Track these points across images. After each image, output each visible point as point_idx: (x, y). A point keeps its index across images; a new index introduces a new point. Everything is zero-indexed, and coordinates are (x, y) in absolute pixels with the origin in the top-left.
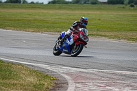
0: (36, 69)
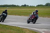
0: (32, 30)
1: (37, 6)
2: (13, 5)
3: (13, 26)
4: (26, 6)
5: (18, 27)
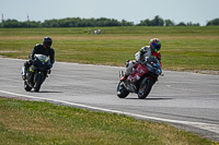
1: (209, 24)
2: (104, 19)
3: (106, 113)
4: (162, 24)
5: (124, 116)
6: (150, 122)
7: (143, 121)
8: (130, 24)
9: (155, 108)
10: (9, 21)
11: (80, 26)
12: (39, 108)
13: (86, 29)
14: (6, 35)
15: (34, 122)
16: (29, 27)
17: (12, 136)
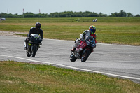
2: (88, 12)
4: (125, 16)
5: (101, 74)
6: (117, 78)
7: (113, 78)
8: (105, 16)
9: (120, 69)
10: (27, 13)
11: (72, 16)
12: (47, 69)
13: (76, 19)
14: (26, 22)
15: (43, 78)
16: (40, 17)
17: (29, 87)
